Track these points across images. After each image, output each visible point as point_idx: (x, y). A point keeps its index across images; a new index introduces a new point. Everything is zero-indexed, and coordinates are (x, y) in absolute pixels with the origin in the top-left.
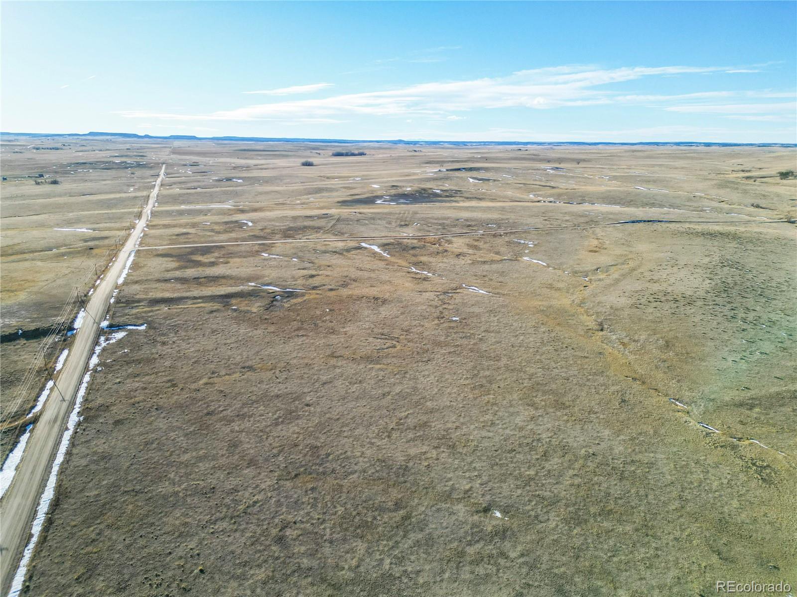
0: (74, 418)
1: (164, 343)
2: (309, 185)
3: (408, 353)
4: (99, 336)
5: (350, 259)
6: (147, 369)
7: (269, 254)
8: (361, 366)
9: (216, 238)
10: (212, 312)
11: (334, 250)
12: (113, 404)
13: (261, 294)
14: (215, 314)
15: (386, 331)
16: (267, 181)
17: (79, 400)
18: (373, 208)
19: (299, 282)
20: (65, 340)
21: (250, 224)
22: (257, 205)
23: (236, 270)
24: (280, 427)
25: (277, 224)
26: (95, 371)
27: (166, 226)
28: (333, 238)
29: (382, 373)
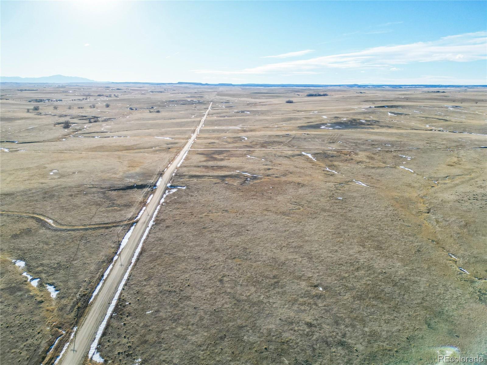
0: (151, 223)
1: (192, 196)
2: (286, 116)
4: (166, 190)
5: (292, 161)
6: (183, 206)
7: (251, 156)
8: (279, 216)
9: (227, 146)
10: (216, 183)
11: (285, 155)
12: (167, 219)
13: (241, 176)
14: (217, 184)
15: (297, 201)
16: (263, 113)
17: (154, 216)
18: (317, 131)
19: (261, 172)
20: (152, 190)
21: (246, 139)
22: (253, 127)
23: (232, 163)
24: (233, 238)
25: (260, 139)
26: (162, 205)
27: (205, 138)
28: (288, 148)
29: (288, 221)
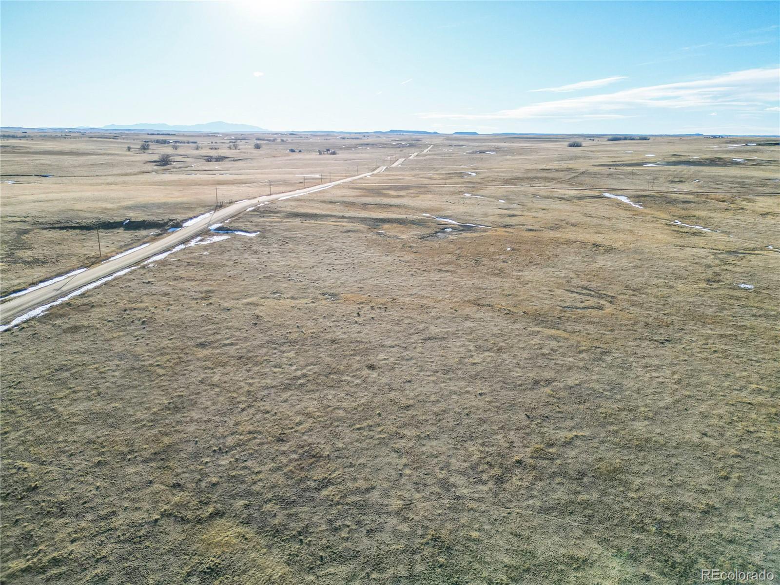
3: (624, 322)
